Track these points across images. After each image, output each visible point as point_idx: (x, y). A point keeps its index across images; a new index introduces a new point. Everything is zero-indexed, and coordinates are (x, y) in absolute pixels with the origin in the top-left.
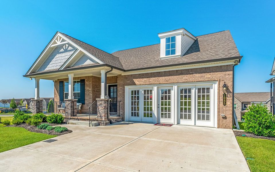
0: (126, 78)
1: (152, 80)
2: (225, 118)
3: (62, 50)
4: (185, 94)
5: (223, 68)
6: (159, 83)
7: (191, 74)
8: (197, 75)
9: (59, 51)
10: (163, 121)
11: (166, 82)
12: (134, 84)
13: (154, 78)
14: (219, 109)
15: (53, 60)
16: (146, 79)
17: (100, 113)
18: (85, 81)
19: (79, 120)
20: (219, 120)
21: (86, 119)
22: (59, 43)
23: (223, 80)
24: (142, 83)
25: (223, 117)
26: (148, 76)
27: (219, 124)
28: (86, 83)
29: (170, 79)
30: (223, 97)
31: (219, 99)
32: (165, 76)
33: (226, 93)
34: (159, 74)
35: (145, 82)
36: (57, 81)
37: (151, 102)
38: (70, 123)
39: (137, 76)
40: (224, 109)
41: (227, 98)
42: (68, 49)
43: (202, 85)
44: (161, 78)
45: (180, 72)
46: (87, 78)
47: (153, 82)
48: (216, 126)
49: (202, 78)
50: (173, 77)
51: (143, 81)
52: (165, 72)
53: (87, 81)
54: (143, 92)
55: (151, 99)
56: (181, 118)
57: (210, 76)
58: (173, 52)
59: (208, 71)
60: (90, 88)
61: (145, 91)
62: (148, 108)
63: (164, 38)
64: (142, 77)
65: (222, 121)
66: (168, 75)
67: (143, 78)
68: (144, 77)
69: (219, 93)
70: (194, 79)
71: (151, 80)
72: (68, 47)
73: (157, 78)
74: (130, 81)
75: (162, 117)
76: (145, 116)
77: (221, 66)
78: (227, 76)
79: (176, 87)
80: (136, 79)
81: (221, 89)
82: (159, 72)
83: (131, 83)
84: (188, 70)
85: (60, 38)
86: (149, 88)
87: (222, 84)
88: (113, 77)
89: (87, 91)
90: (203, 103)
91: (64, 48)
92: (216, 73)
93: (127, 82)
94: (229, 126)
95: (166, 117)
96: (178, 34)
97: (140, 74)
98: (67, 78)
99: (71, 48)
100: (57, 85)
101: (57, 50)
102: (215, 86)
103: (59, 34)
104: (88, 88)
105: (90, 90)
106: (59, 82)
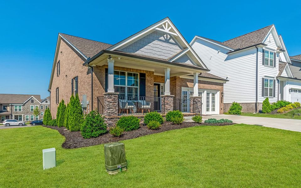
0: (182, 80)
3: (162, 38)
9: (158, 38)
11: (203, 88)
12: (187, 86)
14: (220, 105)
15: (149, 45)
18: (146, 75)
22: (167, 30)
23: (221, 90)
25: (221, 109)
28: (147, 78)
30: (221, 98)
39: (189, 80)
42: (170, 41)
45: (209, 83)
46: (148, 73)
48: (219, 113)
53: (147, 75)
57: (218, 87)
59: (217, 85)
60: (151, 84)
61: (190, 92)
64: (192, 82)
65: (221, 111)
72: (170, 39)
74: (185, 84)
79: (206, 91)
80: (189, 83)
81: (221, 95)
85: (168, 26)
87: (221, 92)
88: (158, 76)
89: (148, 88)
91: (166, 38)
93: (183, 84)
97: (191, 79)
98: (120, 67)
99: (173, 42)
100: (100, 72)
101: (156, 35)
102: (219, 93)
103: (167, 20)
104: (149, 84)
105: (151, 87)
106: (105, 69)
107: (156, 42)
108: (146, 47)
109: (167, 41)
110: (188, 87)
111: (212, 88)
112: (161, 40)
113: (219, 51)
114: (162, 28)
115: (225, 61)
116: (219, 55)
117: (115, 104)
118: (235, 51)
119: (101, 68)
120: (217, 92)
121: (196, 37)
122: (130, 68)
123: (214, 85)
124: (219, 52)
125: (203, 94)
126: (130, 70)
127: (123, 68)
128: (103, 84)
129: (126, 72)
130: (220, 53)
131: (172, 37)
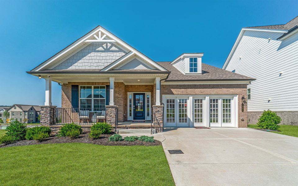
0: (164, 87)
1: (189, 91)
2: (243, 120)
3: (100, 49)
4: (213, 103)
5: (241, 86)
6: (195, 94)
7: (220, 88)
8: (225, 89)
9: (95, 49)
10: (196, 125)
11: (201, 93)
12: (172, 93)
13: (191, 90)
14: (239, 114)
15: (84, 58)
16: (183, 90)
17: (157, 120)
19: (127, 129)
20: (239, 122)
21: (138, 127)
22: (100, 40)
23: (241, 94)
24: (180, 93)
25: (242, 120)
26: (185, 88)
27: (239, 125)
29: (204, 91)
30: (241, 106)
31: (239, 107)
32: (200, 88)
33: (244, 103)
34: (195, 87)
35: (182, 92)
36: (67, 84)
37: (186, 110)
38: (119, 132)
39: (175, 86)
40: (242, 114)
41: (244, 107)
42: (111, 49)
43: (226, 97)
44: (197, 90)
45: (212, 86)
47: (190, 93)
48: (237, 126)
49: (228, 92)
50: (206, 89)
51: (181, 91)
52: (200, 85)
53: (115, 87)
54: (178, 101)
55: (186, 107)
56: (211, 121)
57: (233, 91)
58: (196, 70)
59: (232, 87)
60: (120, 95)
61: (180, 100)
62: (183, 114)
63: (188, 57)
64: (180, 87)
65: (241, 122)
66: (203, 87)
67: (180, 89)
68: (181, 87)
69: (239, 103)
70: (222, 92)
71: (187, 91)
72: (111, 47)
73: (194, 89)
74: (168, 91)
75: (196, 122)
76: (180, 122)
77: (240, 84)
78: (244, 92)
79: (208, 97)
80: (173, 89)
81: (241, 100)
82: (195, 85)
83: (168, 92)
84: (218, 85)
85: (103, 34)
86: (184, 97)
87: (241, 97)
89: (116, 98)
90: (227, 110)
91: (105, 47)
92: (237, 89)
93: (164, 91)
94: (245, 126)
95: (199, 122)
96: (199, 57)
97: (177, 85)
98: (85, 82)
99: (117, 49)
100: (67, 89)
101: (92, 47)
102: (236, 98)
103: (101, 29)
104: (117, 95)
105: (120, 97)
106: (71, 86)
107: (92, 54)
108: (80, 61)
109: (107, 50)
110: (174, 94)
111: (220, 92)
112: (98, 51)
113: (270, 38)
114: (95, 38)
115: (278, 50)
116: (271, 44)
117: (47, 115)
118: (290, 31)
119: (68, 85)
120: (233, 98)
121: (243, 29)
122: (96, 82)
123: (224, 88)
124: (269, 40)
125: (203, 101)
126: (96, 84)
127: (88, 82)
128: (70, 98)
129: (93, 86)
130: (271, 41)
131: (113, 44)
